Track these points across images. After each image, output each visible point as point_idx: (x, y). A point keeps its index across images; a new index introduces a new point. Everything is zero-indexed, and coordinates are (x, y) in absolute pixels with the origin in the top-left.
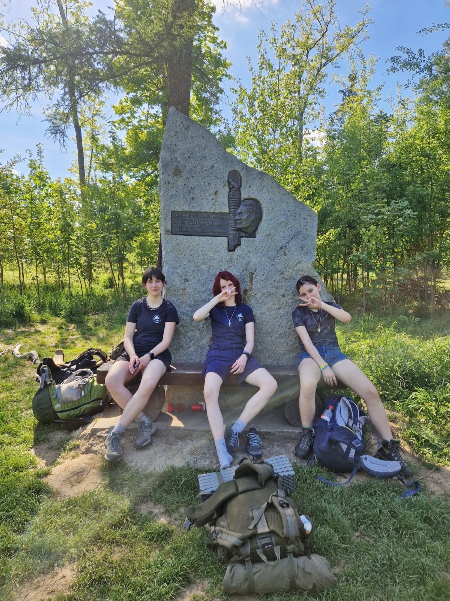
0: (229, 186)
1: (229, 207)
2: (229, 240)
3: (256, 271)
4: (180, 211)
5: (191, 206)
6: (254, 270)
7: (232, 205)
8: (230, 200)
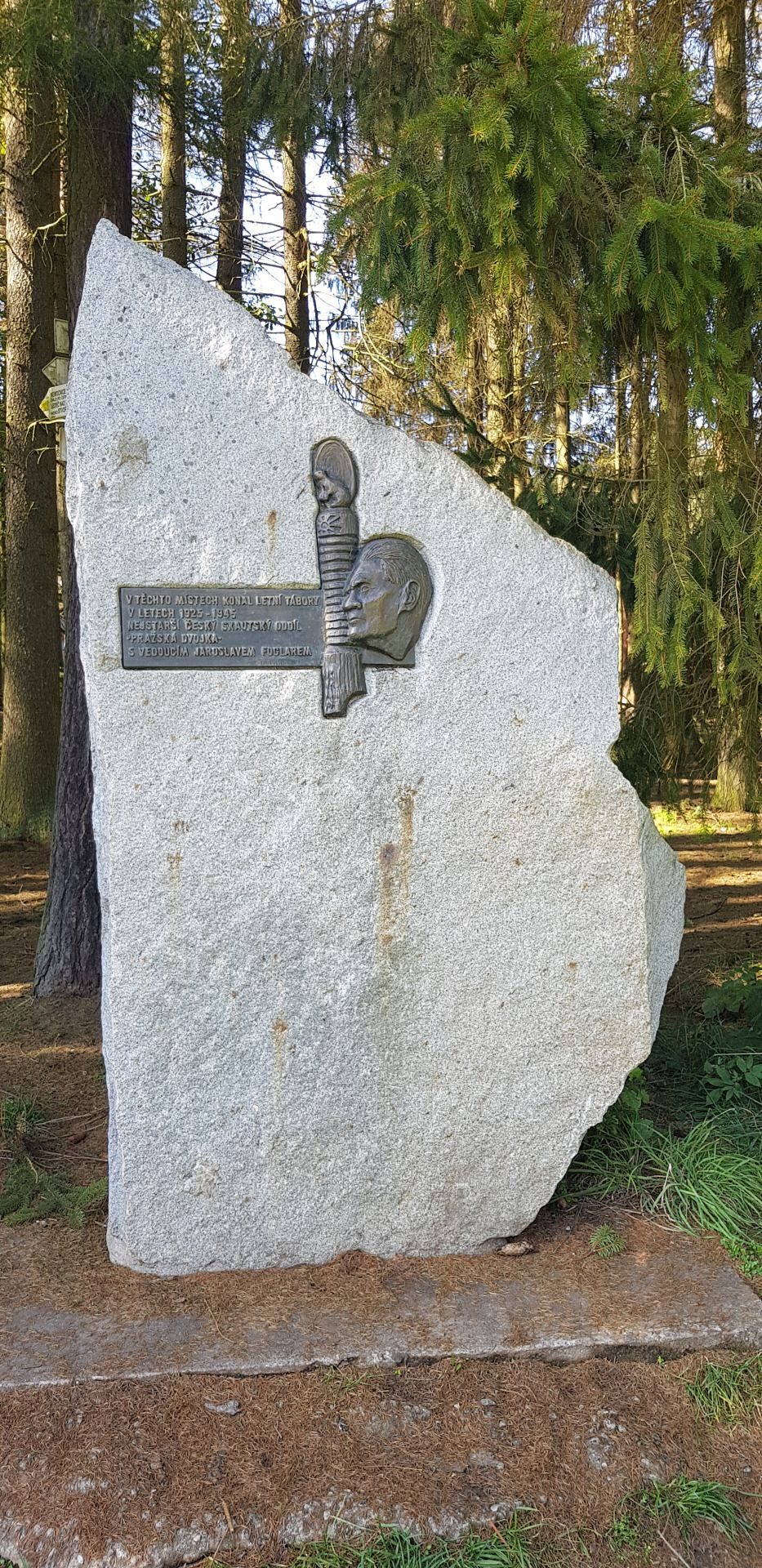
0: (316, 496)
1: (320, 564)
2: (323, 679)
3: (421, 780)
4: (147, 584)
5: (186, 566)
6: (415, 779)
7: (329, 557)
8: (323, 541)
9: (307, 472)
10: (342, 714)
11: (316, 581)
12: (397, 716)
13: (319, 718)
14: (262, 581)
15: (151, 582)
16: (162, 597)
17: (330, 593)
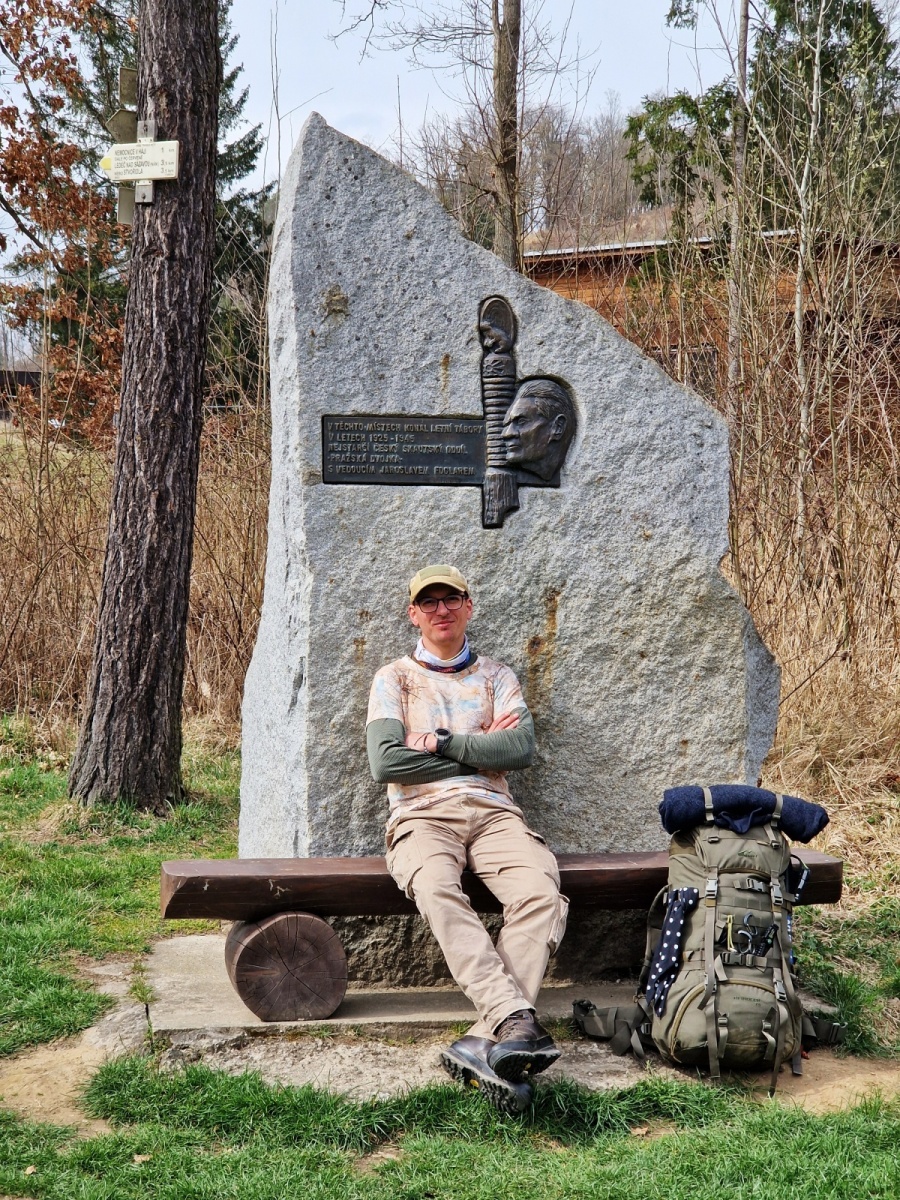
0: (481, 342)
1: (483, 399)
2: (483, 495)
3: (564, 583)
4: (345, 413)
5: (376, 399)
6: (559, 582)
7: (490, 394)
8: (486, 380)
9: (475, 324)
10: (499, 525)
11: (480, 413)
12: (544, 529)
13: (480, 529)
14: (436, 412)
15: (348, 411)
16: (356, 424)
17: (491, 423)
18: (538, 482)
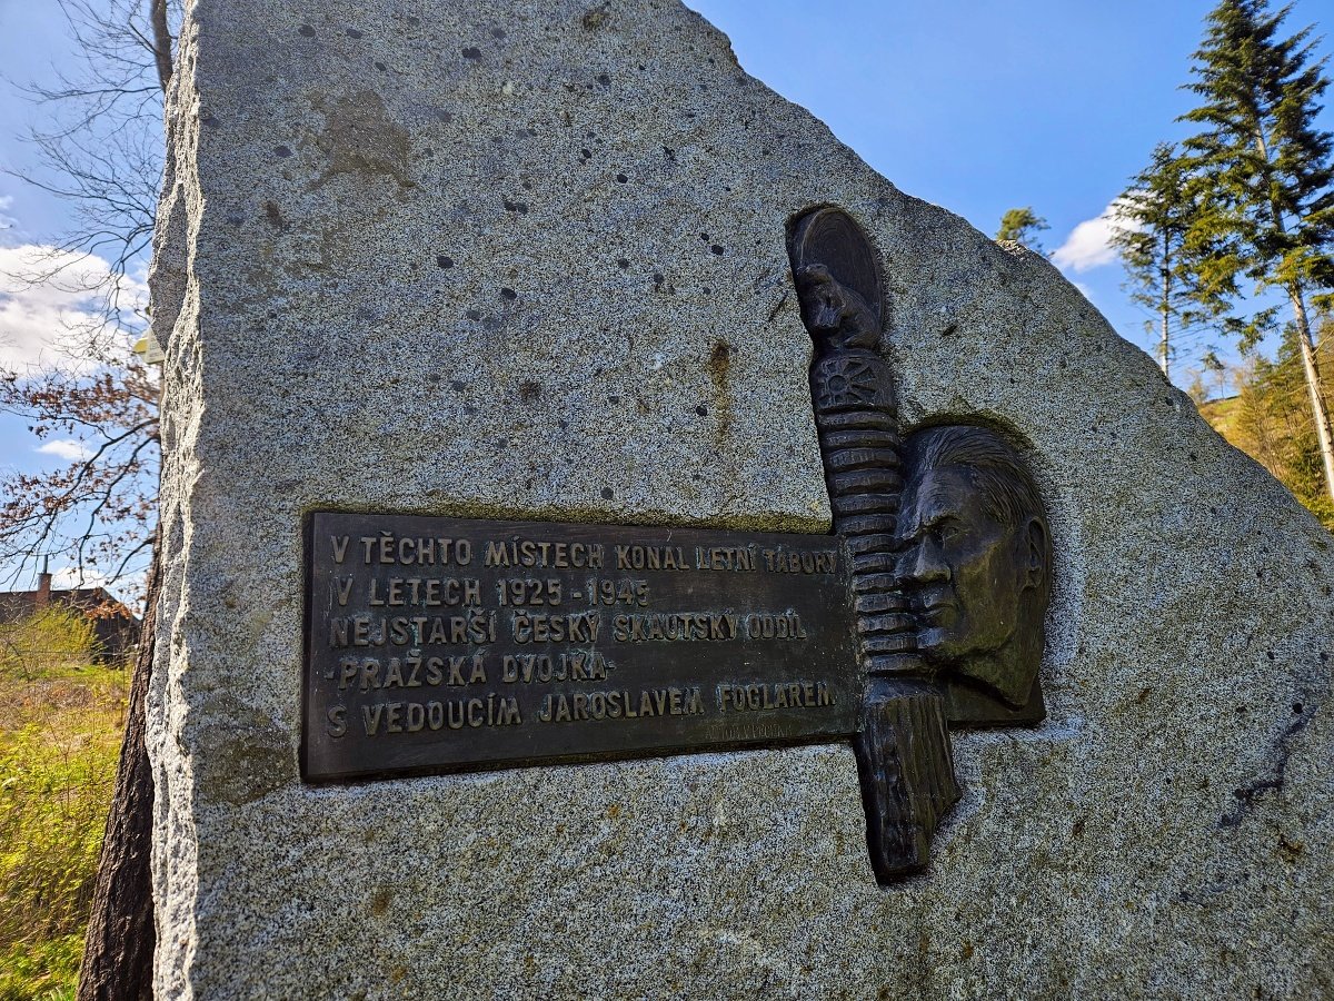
0: (806, 316)
1: (830, 473)
2: (864, 770)
4: (400, 504)
5: (515, 459)
7: (851, 457)
8: (832, 420)
9: (784, 267)
10: (921, 867)
11: (826, 514)
13: (870, 888)
14: (705, 510)
15: (410, 497)
16: (445, 543)
17: (862, 543)
18: (999, 713)
